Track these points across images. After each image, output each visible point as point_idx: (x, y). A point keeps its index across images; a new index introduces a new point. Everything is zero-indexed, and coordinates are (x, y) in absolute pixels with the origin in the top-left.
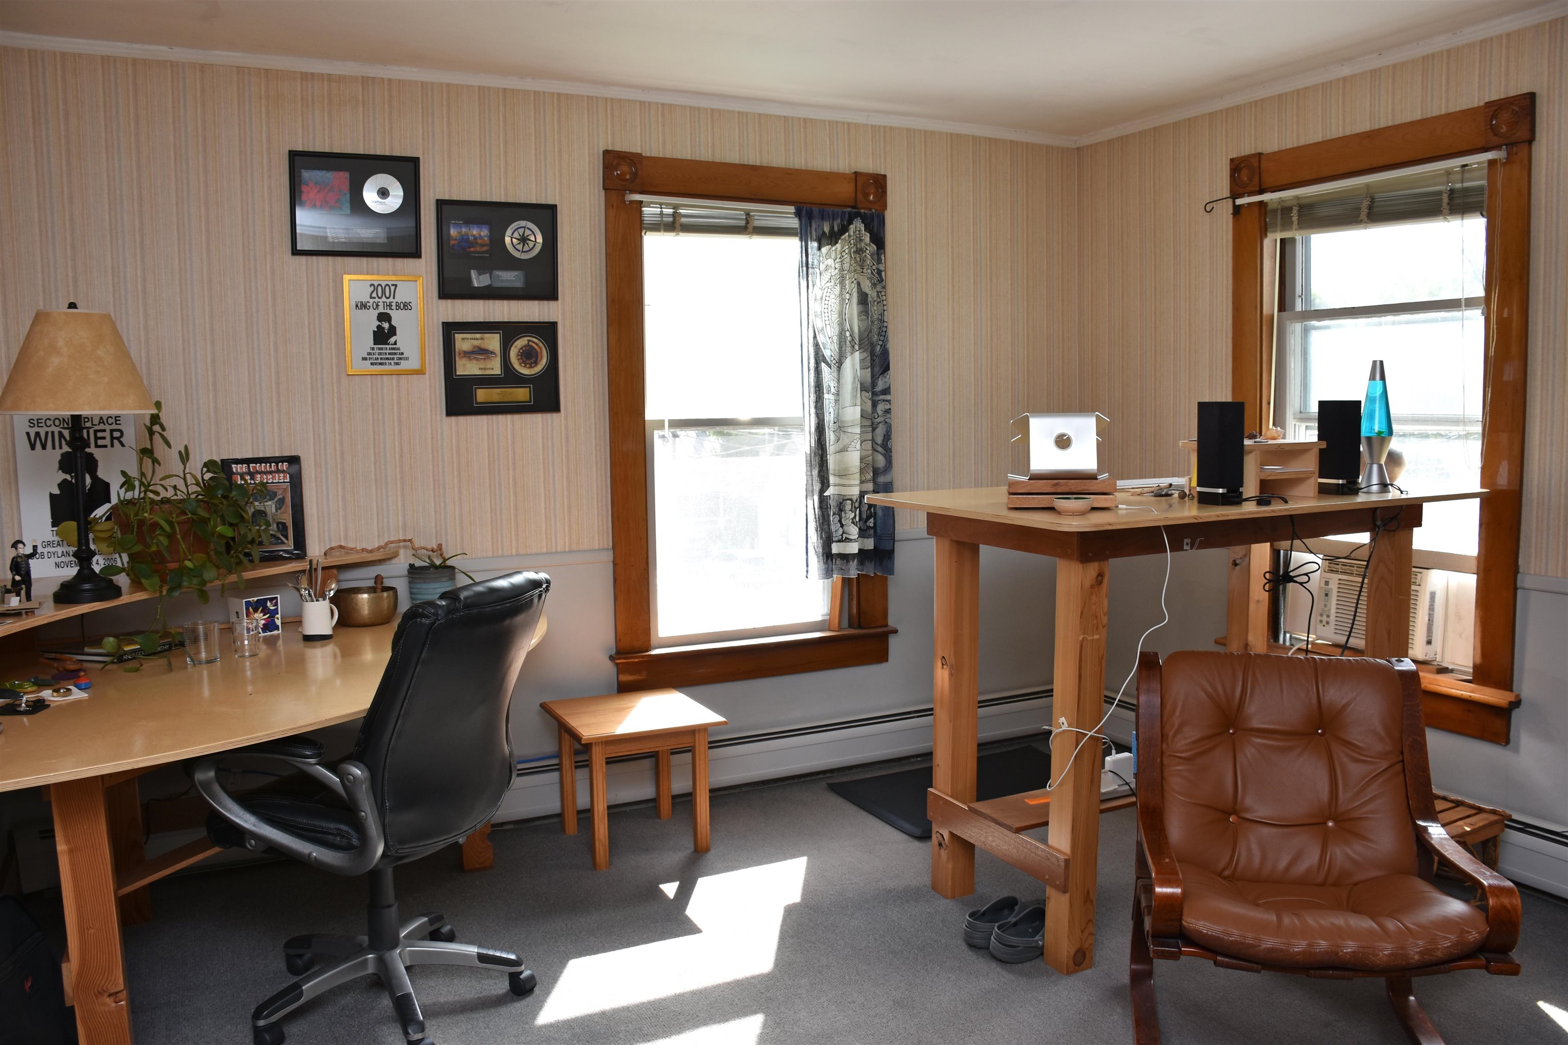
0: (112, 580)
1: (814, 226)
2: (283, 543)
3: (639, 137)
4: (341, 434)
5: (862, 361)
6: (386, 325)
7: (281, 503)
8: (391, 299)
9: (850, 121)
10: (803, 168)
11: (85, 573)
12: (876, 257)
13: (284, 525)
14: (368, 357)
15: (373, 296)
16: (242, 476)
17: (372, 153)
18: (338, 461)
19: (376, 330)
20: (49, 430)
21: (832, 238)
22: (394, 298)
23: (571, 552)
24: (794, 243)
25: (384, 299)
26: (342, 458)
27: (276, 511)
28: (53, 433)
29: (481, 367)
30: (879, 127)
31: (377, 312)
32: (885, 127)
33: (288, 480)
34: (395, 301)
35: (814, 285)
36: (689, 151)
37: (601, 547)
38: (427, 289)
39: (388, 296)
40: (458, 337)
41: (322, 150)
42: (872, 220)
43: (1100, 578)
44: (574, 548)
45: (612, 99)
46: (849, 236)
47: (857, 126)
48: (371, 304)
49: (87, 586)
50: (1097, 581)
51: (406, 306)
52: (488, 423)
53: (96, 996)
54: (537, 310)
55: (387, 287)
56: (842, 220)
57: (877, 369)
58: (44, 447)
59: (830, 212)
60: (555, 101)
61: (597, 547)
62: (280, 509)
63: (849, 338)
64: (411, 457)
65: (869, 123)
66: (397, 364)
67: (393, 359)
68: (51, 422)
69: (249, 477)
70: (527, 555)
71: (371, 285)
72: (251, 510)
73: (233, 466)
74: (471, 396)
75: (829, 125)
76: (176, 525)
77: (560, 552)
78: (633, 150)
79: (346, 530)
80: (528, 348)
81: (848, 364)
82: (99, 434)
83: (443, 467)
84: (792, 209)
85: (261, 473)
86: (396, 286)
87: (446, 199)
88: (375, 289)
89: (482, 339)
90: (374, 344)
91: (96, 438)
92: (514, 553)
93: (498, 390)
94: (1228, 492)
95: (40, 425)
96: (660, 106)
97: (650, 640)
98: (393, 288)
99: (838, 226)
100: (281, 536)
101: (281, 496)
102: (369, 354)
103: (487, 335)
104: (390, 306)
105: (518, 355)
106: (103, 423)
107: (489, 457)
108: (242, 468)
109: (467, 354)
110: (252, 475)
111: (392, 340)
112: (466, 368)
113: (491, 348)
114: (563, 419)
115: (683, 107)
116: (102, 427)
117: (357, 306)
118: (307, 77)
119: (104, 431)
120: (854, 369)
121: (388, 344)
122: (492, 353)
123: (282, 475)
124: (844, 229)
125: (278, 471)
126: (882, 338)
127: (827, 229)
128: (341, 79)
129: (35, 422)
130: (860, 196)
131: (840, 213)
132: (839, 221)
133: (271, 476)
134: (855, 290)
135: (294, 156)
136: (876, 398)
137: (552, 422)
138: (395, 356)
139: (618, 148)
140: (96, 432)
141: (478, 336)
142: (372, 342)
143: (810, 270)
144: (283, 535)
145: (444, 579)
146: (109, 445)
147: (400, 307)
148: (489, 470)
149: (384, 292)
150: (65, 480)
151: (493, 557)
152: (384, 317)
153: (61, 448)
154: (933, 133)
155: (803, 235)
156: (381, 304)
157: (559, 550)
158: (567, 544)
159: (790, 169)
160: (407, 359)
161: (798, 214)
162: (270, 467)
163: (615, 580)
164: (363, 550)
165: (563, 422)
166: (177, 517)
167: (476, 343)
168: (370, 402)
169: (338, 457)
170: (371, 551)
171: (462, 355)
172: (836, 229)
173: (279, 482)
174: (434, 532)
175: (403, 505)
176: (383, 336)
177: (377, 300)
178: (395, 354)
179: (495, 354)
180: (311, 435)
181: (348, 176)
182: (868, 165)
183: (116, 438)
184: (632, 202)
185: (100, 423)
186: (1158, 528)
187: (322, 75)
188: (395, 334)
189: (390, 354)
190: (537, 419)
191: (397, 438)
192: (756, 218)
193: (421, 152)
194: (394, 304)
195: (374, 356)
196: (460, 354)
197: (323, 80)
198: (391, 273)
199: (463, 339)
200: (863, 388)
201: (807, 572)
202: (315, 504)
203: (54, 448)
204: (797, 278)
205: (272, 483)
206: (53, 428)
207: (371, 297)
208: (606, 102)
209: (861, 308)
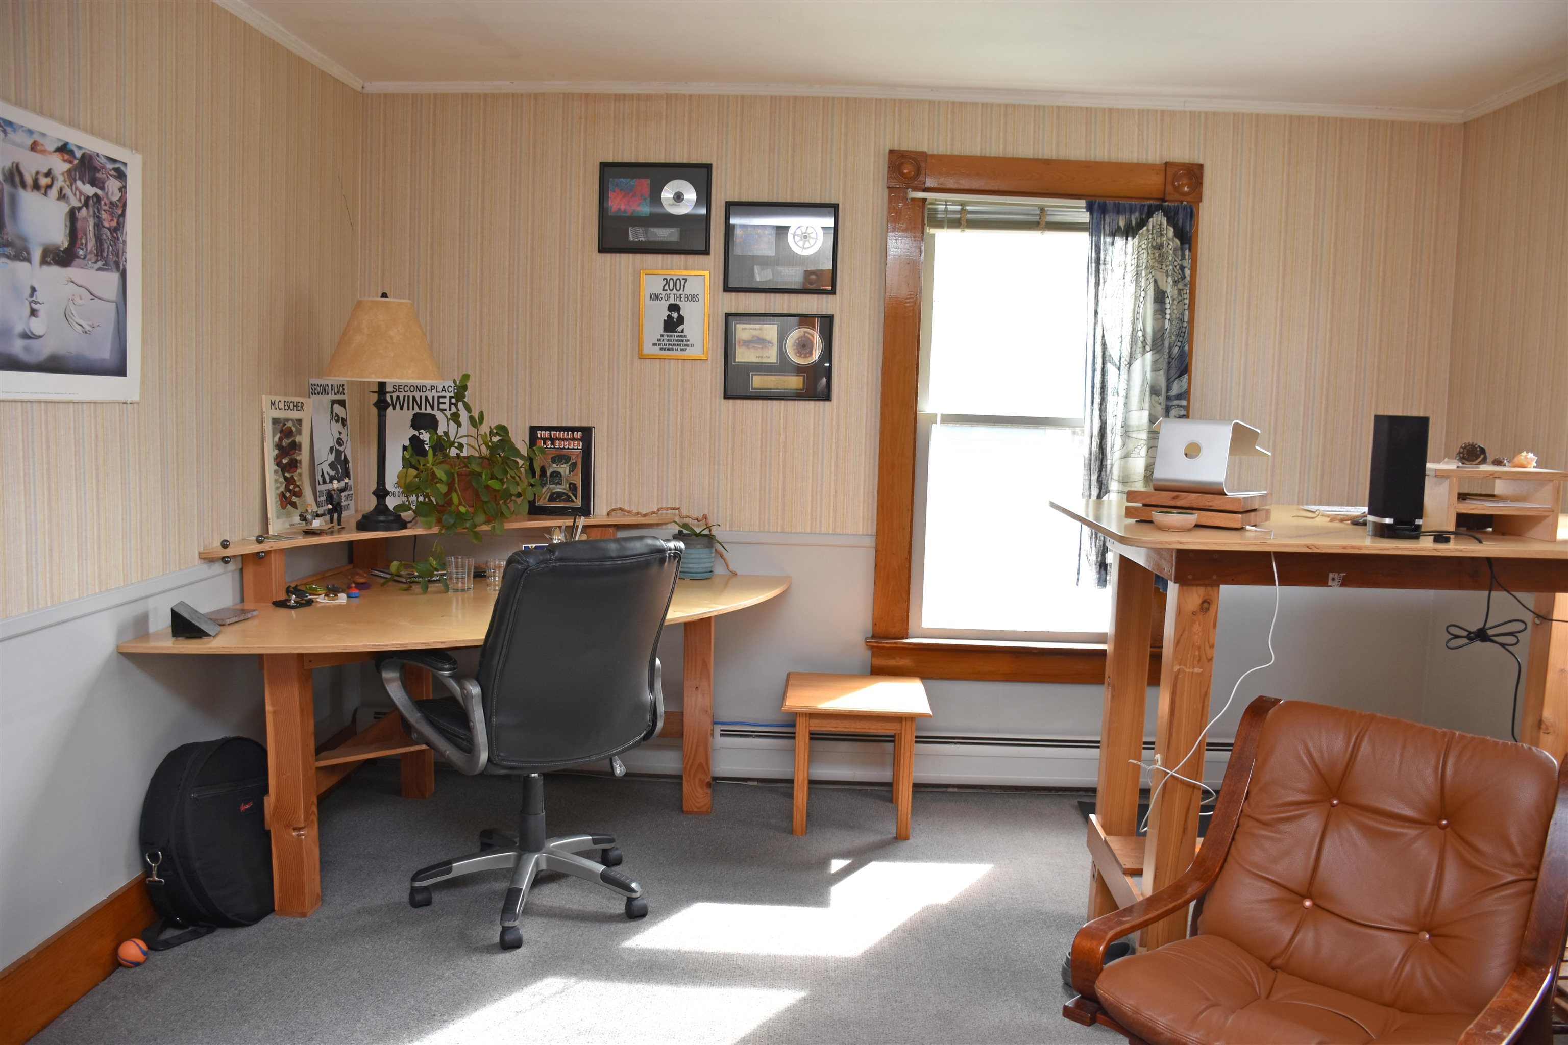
0: (400, 515)
1: (1107, 220)
2: (573, 501)
3: (926, 137)
4: (631, 410)
5: (1155, 362)
6: (675, 315)
7: (573, 467)
8: (681, 292)
9: (1164, 108)
10: (1106, 160)
11: (381, 508)
12: (1179, 253)
13: (575, 485)
14: (658, 343)
15: (665, 288)
16: (545, 440)
17: (672, 161)
18: (627, 434)
19: (666, 319)
20: (406, 394)
21: (1129, 231)
22: (684, 291)
23: (834, 534)
24: (1084, 238)
25: (675, 291)
26: (631, 431)
27: (570, 473)
28: (409, 397)
29: (758, 355)
30: (1200, 113)
31: (668, 303)
32: (1206, 113)
33: (581, 447)
34: (684, 293)
35: (1105, 282)
36: (979, 147)
37: (865, 533)
38: (714, 283)
39: (678, 288)
40: (739, 327)
41: (629, 161)
42: (1177, 213)
43: (1206, 605)
44: (838, 531)
45: (901, 101)
46: (1148, 230)
47: (1172, 113)
48: (663, 296)
49: (382, 518)
50: (1202, 608)
51: (694, 298)
52: (763, 408)
53: (285, 827)
54: (815, 303)
55: (678, 281)
56: (1141, 213)
57: (1173, 372)
58: (402, 408)
59: (1127, 206)
60: (844, 105)
61: (861, 533)
62: (573, 471)
63: (1141, 339)
64: (691, 434)
65: (1187, 109)
66: (683, 350)
67: (680, 345)
68: (408, 389)
69: (550, 443)
70: (791, 533)
71: (664, 279)
72: (551, 470)
73: (538, 432)
74: (747, 381)
75: (1139, 114)
76: (456, 475)
77: (824, 534)
78: (920, 149)
79: (630, 494)
80: (804, 339)
81: (1137, 365)
82: (442, 400)
83: (719, 446)
84: (1083, 203)
85: (560, 439)
86: (686, 280)
87: (736, 200)
88: (668, 282)
89: (760, 329)
90: (664, 332)
91: (439, 403)
92: (779, 530)
93: (773, 378)
94: (1396, 522)
95: (400, 390)
96: (950, 104)
97: (907, 629)
98: (683, 282)
99: (1136, 219)
100: (571, 495)
101: (574, 461)
102: (659, 340)
103: (765, 326)
104: (680, 297)
105: (794, 345)
106: (445, 390)
107: (762, 439)
108: (546, 434)
109: (748, 343)
110: (553, 441)
111: (680, 328)
112: (743, 355)
113: (768, 338)
114: (835, 407)
115: (974, 104)
116: (443, 394)
117: (651, 297)
118: (620, 98)
119: (445, 397)
120: (1143, 371)
121: (676, 332)
122: (769, 342)
123: (576, 442)
124: (1142, 223)
125: (574, 439)
126: (1181, 339)
127: (1122, 224)
128: (648, 97)
129: (397, 388)
130: (1169, 188)
131: (1138, 207)
132: (1137, 214)
133: (567, 443)
134: (1152, 286)
135: (604, 166)
136: (1171, 403)
137: (824, 411)
138: (682, 343)
139: (904, 147)
140: (439, 397)
141: (757, 326)
142: (662, 329)
143: (1102, 267)
144: (573, 494)
145: (699, 546)
146: (448, 409)
147: (688, 299)
148: (761, 451)
149: (675, 285)
150: (414, 436)
151: (759, 532)
152: (674, 308)
153: (413, 409)
154: (1267, 117)
155: (1094, 229)
156: (672, 296)
157: (823, 532)
158: (831, 527)
159: (1089, 162)
160: (692, 345)
161: (1090, 208)
162: (568, 435)
163: (876, 565)
164: (638, 514)
165: (835, 411)
166: (459, 469)
167: (756, 333)
168: (658, 383)
169: (627, 430)
170: (645, 515)
171: (741, 344)
172: (1134, 223)
173: (573, 449)
174: (707, 504)
175: (681, 478)
176: (672, 324)
177: (669, 292)
178: (682, 341)
179: (772, 343)
180: (606, 410)
181: (649, 183)
182: (1181, 154)
183: (453, 404)
184: (913, 199)
185: (442, 390)
186: (1268, 554)
187: (633, 95)
188: (683, 323)
189: (677, 341)
190: (810, 406)
191: (679, 417)
192: (1049, 213)
193: (715, 158)
194: (683, 296)
195: (663, 343)
196: (739, 342)
197: (633, 100)
198: (682, 268)
199: (743, 329)
200: (1154, 391)
201: (1078, 579)
202: (606, 470)
203: (408, 409)
204: (1086, 274)
205: (568, 448)
206: (409, 393)
207: (664, 290)
208: (895, 104)
209: (1158, 306)
